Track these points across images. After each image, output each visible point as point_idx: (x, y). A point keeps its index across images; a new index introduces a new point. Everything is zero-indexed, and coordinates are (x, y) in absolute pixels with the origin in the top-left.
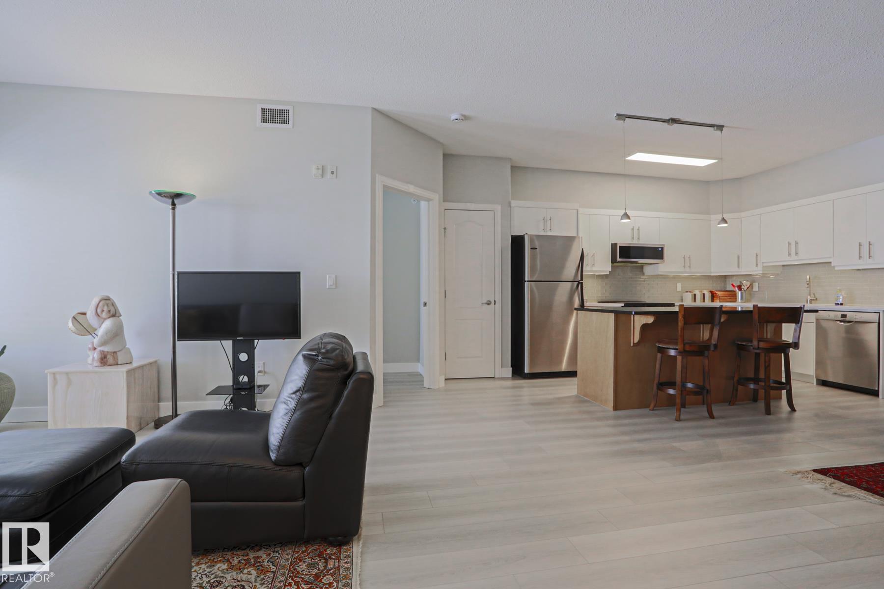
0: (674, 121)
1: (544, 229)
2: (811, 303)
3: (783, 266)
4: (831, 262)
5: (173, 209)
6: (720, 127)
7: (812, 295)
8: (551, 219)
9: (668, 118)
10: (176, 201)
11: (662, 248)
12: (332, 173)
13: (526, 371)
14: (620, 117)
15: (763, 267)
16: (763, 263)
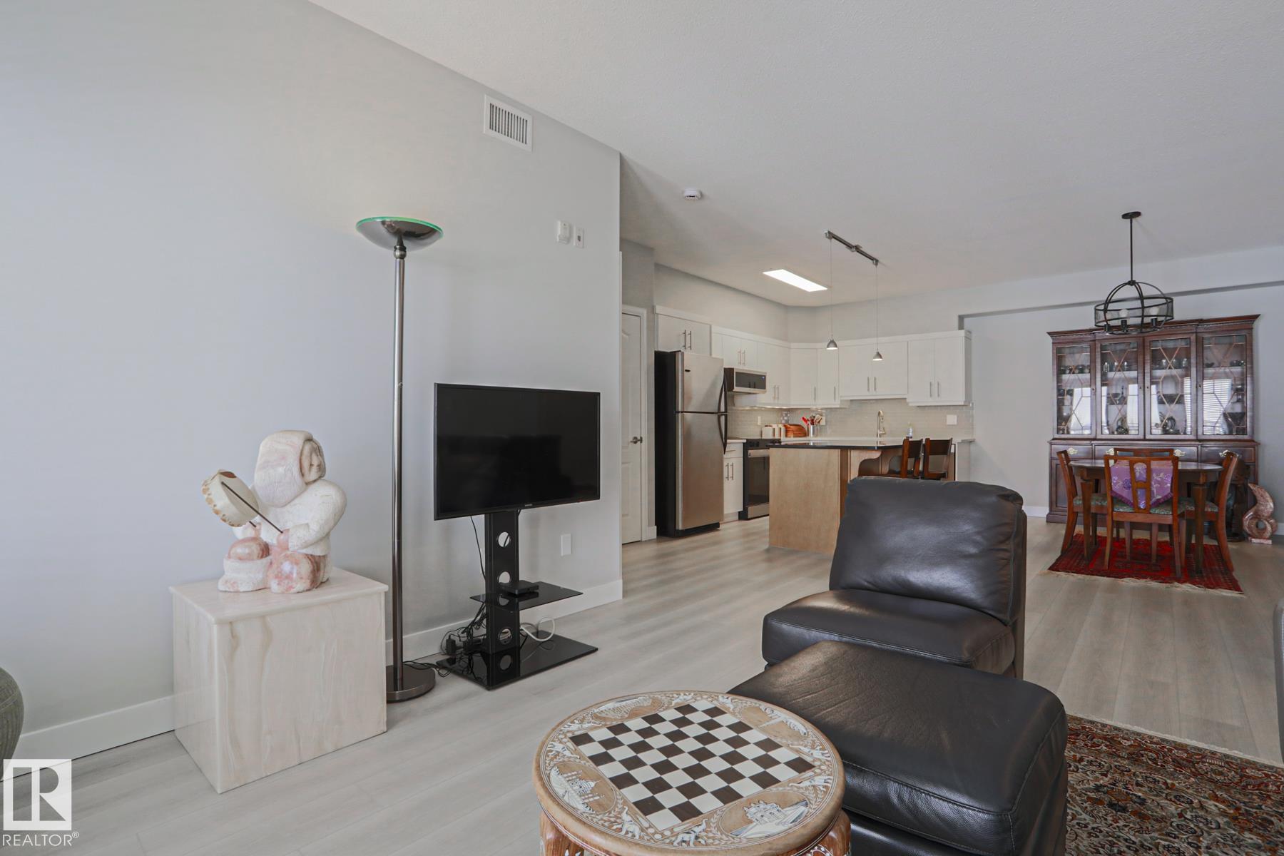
0: (857, 249)
1: (685, 346)
2: (880, 436)
3: (851, 400)
4: (905, 399)
5: (402, 257)
6: (876, 261)
7: (882, 429)
8: (690, 334)
9: (854, 244)
10: (406, 243)
11: (765, 376)
12: (579, 238)
13: (680, 526)
14: (831, 236)
15: (841, 401)
16: (841, 397)
